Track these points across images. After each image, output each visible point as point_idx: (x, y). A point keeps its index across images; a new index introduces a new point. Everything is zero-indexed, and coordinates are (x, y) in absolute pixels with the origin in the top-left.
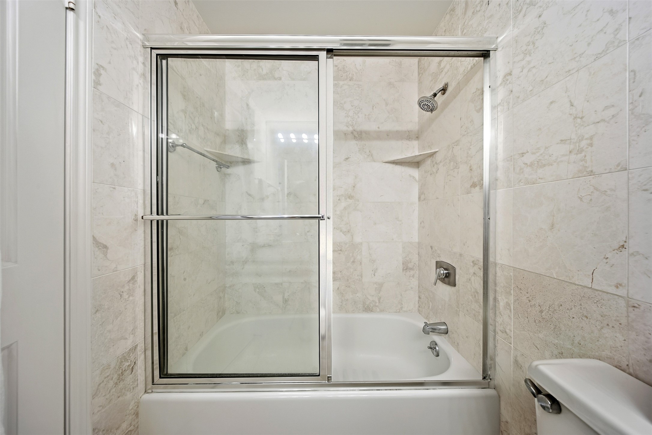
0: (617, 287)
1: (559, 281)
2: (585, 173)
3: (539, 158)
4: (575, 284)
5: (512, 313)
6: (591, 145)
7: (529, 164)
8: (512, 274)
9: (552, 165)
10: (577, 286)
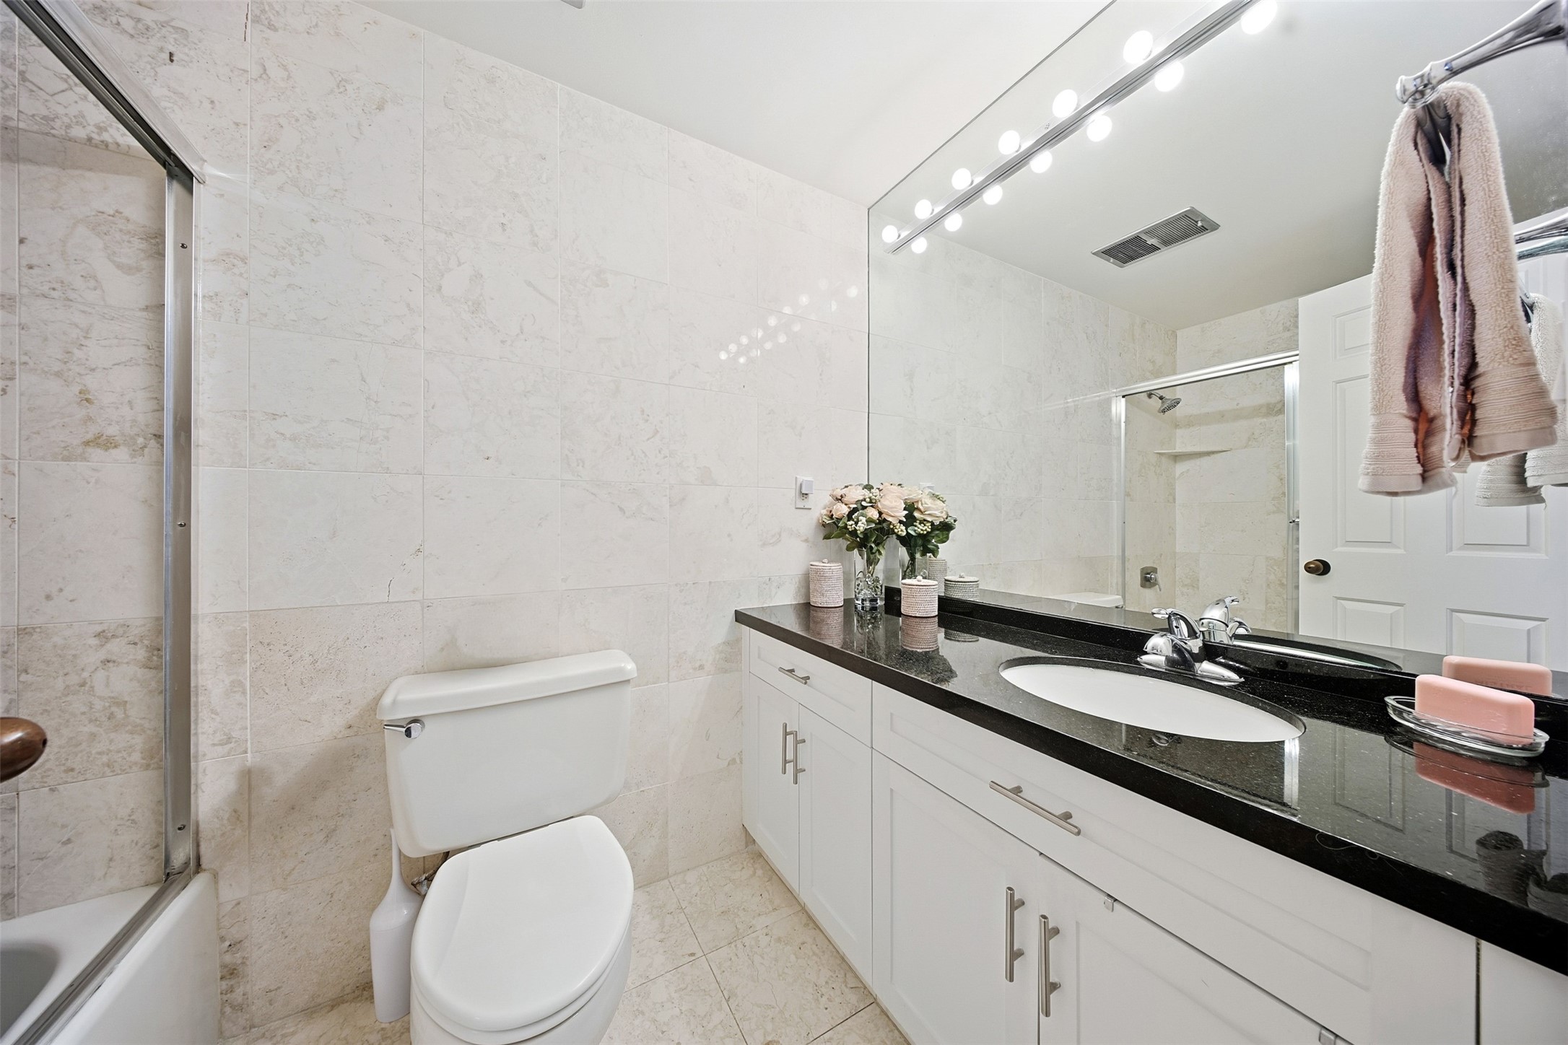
0: (414, 592)
1: (343, 607)
2: (380, 469)
3: (309, 432)
4: (368, 604)
5: (248, 696)
6: (387, 438)
7: (288, 436)
8: (246, 625)
9: (332, 448)
10: (370, 606)
